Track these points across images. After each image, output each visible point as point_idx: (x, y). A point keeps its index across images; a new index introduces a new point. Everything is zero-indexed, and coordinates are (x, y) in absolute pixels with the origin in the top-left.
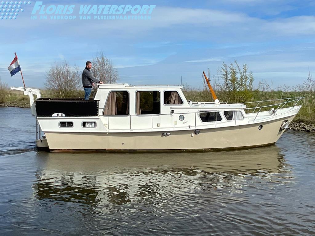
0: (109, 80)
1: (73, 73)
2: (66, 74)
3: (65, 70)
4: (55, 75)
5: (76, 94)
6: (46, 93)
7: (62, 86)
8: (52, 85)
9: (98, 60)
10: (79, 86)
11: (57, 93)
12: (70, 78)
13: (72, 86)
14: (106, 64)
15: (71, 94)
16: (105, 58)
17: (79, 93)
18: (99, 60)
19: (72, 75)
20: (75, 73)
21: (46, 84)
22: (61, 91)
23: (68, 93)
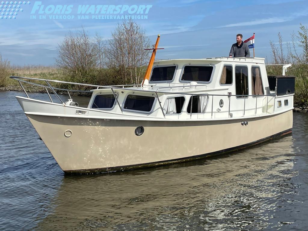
0: (140, 54)
1: (93, 45)
2: (84, 47)
3: (82, 41)
4: (70, 48)
5: (96, 73)
6: (58, 73)
7: (79, 63)
8: (66, 62)
9: (125, 27)
10: (101, 63)
11: (72, 72)
12: (88, 53)
13: (91, 62)
14: (135, 32)
15: (91, 74)
16: (134, 25)
17: (100, 72)
18: (127, 27)
19: (92, 48)
20: (96, 45)
21: (59, 61)
22: (78, 69)
23: (86, 72)
